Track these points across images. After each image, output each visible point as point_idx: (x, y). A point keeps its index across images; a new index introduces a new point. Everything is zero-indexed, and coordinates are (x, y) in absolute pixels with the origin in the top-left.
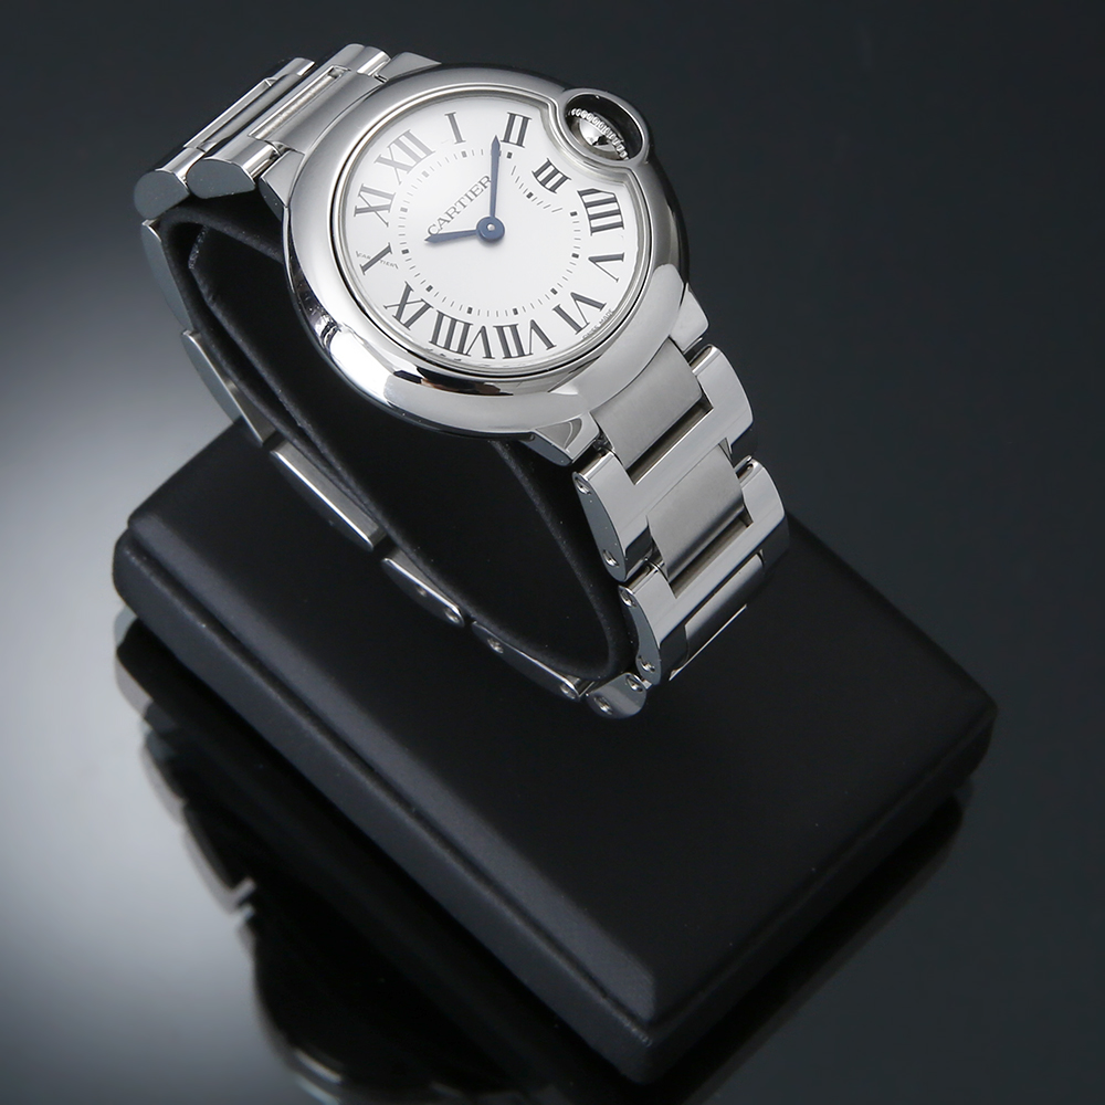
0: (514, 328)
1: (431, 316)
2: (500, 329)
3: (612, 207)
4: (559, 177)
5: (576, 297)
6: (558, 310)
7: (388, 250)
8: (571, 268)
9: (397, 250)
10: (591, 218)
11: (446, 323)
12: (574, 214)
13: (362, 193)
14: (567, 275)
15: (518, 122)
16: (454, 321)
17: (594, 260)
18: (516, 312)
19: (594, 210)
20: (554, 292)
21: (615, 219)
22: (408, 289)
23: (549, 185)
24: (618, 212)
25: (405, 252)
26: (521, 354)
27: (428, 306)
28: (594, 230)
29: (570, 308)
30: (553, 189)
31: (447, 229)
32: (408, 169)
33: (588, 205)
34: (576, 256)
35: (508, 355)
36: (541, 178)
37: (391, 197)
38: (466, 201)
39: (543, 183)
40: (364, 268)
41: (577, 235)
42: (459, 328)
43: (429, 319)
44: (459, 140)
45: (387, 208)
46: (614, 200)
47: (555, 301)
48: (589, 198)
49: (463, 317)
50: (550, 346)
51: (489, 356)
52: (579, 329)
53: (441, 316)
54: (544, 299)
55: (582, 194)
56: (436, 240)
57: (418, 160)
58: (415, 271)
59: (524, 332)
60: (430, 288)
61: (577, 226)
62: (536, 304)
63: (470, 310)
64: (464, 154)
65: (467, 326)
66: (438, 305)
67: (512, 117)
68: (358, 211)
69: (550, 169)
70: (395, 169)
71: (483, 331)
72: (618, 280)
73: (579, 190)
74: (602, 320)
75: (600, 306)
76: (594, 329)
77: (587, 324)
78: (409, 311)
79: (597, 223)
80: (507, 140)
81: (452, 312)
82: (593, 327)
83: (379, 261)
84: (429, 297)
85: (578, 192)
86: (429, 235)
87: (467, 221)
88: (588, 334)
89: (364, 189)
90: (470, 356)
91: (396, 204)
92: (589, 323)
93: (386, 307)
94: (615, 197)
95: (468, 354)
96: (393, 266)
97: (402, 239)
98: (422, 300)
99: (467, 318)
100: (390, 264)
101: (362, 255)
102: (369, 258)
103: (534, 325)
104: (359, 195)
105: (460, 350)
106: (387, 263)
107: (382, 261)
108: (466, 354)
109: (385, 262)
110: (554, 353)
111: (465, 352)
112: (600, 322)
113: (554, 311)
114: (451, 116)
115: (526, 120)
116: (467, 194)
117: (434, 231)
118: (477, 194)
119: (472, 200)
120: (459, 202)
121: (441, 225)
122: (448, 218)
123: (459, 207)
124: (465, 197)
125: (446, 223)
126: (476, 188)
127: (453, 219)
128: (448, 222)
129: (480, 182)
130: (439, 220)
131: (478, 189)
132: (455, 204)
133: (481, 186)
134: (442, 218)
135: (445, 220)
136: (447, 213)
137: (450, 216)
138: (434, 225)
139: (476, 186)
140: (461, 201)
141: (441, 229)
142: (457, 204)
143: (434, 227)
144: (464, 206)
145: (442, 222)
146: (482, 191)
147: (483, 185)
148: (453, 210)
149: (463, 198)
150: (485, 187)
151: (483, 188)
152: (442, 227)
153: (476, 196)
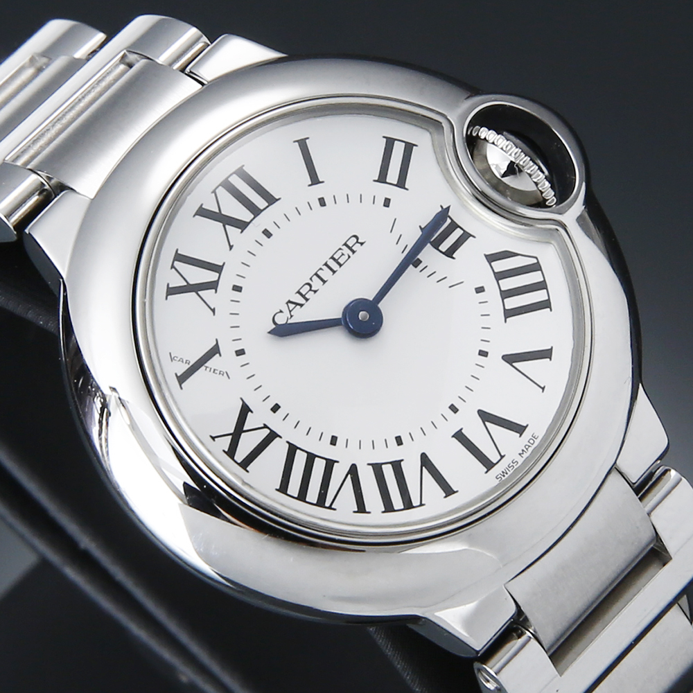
0: (397, 466)
1: (277, 451)
2: (377, 468)
3: (534, 277)
4: (457, 233)
5: (485, 417)
6: (460, 436)
7: (215, 351)
8: (478, 372)
9: (227, 349)
10: (506, 294)
11: (301, 460)
12: (480, 290)
13: (176, 263)
14: (473, 383)
16: (311, 458)
17: (511, 359)
18: (399, 441)
19: (508, 284)
20: (454, 409)
21: (539, 296)
22: (245, 410)
23: (445, 246)
24: (542, 285)
25: (240, 353)
26: (408, 505)
27: (273, 436)
28: (509, 313)
30: (450, 253)
31: (300, 316)
32: (242, 225)
33: (500, 276)
34: (483, 354)
35: (389, 507)
36: (433, 236)
37: (218, 269)
38: (325, 274)
39: (436, 244)
40: (182, 379)
41: (485, 322)
42: (319, 467)
43: (275, 454)
44: (315, 180)
45: (213, 285)
46: (536, 267)
47: (456, 423)
48: (501, 266)
49: (324, 450)
50: (449, 491)
51: (361, 508)
52: (488, 465)
53: (292, 449)
54: (439, 421)
55: (491, 258)
56: (283, 331)
57: (256, 211)
58: (255, 382)
59: (412, 470)
60: (276, 408)
61: (484, 309)
62: (428, 428)
63: (334, 441)
64: (322, 202)
65: (330, 464)
66: (288, 433)
67: (390, 142)
68: (171, 291)
69: (446, 222)
70: (224, 226)
71: (353, 471)
72: (543, 389)
73: (487, 254)
74: (523, 450)
75: (520, 429)
76: (512, 464)
77: (502, 457)
78: (247, 443)
79: (513, 303)
80: (382, 178)
81: (309, 444)
82: (511, 462)
83: (203, 368)
84: (275, 422)
85: (486, 256)
86: (274, 326)
87: (329, 304)
88: (503, 472)
89: (179, 257)
90: (335, 509)
91: (227, 281)
92: (504, 456)
93: (213, 438)
94: (538, 262)
95: (333, 507)
96: (223, 375)
97: (236, 333)
98: (265, 426)
99: (330, 452)
100: (218, 372)
101: (178, 359)
102: (189, 364)
103: (425, 461)
104: (173, 267)
105: (321, 502)
106: (214, 370)
107: (207, 367)
108: (330, 508)
109: (211, 369)
110: (454, 502)
111: (327, 504)
112: (520, 454)
113: (454, 439)
114: (303, 143)
115: (409, 147)
116: (328, 263)
117: (281, 320)
118: (342, 263)
119: (334, 272)
120: (316, 274)
121: (290, 311)
122: (301, 300)
123: (316, 284)
124: (325, 267)
125: (298, 307)
126: (340, 253)
127: (309, 301)
128: (301, 305)
129: (345, 244)
130: (287, 303)
131: (343, 254)
132: (311, 279)
133: (346, 251)
134: (291, 300)
135: (297, 304)
136: (299, 292)
137: (303, 296)
138: (281, 312)
139: (340, 251)
140: (318, 273)
141: (291, 316)
142: (313, 279)
143: (281, 314)
144: (324, 282)
145: (292, 306)
146: (349, 257)
147: (350, 248)
148: (307, 287)
149: (321, 269)
150: (354, 252)
151: (351, 253)
152: (292, 313)
153: (340, 265)
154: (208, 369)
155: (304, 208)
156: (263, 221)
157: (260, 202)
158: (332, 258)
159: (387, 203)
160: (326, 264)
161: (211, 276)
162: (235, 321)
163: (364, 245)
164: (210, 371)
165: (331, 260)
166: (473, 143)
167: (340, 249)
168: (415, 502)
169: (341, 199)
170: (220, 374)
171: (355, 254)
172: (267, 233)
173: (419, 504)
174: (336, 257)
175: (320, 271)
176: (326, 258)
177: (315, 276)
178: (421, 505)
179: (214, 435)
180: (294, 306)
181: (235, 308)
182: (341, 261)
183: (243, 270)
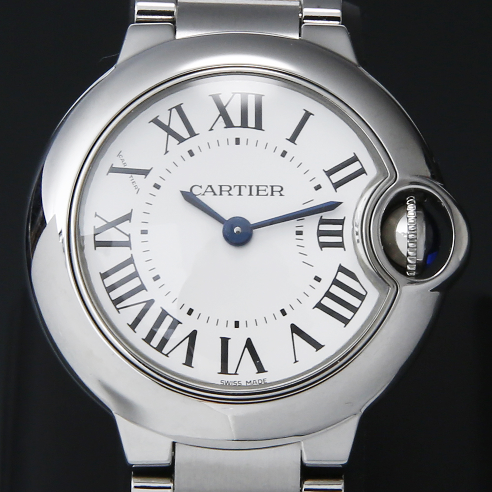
0: (176, 323)
1: (122, 254)
2: (164, 314)
3: (354, 301)
4: (338, 239)
5: (249, 345)
6: (225, 341)
7: (145, 173)
8: (270, 319)
9: (152, 178)
10: (328, 294)
11: (128, 270)
12: (318, 279)
13: (174, 110)
14: (261, 321)
15: (355, 167)
16: (135, 275)
17: (295, 329)
19: (336, 291)
20: (237, 325)
21: (346, 313)
22: (128, 217)
23: (323, 239)
24: (354, 310)
26: (160, 348)
27: (127, 244)
28: (319, 306)
29: (236, 348)
30: (323, 245)
31: (208, 200)
32: (229, 124)
33: (336, 282)
34: (283, 312)
35: (148, 340)
36: (324, 227)
37: (192, 134)
38: (245, 191)
39: (321, 233)
40: (113, 170)
42: (134, 284)
43: (117, 255)
44: (293, 139)
45: (181, 140)
46: (361, 297)
47: (230, 332)
48: (343, 278)
49: (146, 278)
50: (189, 362)
51: (133, 326)
52: (224, 370)
53: (130, 261)
54: (222, 323)
55: (342, 269)
56: (189, 197)
57: (244, 124)
58: (148, 208)
59: (180, 333)
60: (144, 232)
61: (309, 291)
62: (213, 321)
63: (156, 278)
64: (284, 154)
65: (142, 288)
66: (136, 251)
67: (355, 159)
68: (156, 121)
69: (338, 228)
70: (220, 116)
71: (150, 303)
72: (296, 361)
73: (342, 265)
74: (250, 382)
75: (261, 369)
76: (237, 382)
77: (236, 374)
78: (111, 235)
79: (328, 303)
80: (329, 173)
81: (141, 266)
82: (238, 381)
83: (130, 175)
84: (136, 239)
85: (340, 265)
86: (189, 191)
87: (228, 208)
88: (228, 382)
89: (179, 108)
90: (119, 312)
91: (191, 144)
92: (237, 374)
93: (96, 215)
94: (365, 296)
95: (120, 310)
96: (136, 188)
97: (165, 175)
98: (129, 236)
99: (148, 282)
100: (135, 185)
101: (122, 158)
102: (125, 166)
103: (193, 336)
104: (170, 110)
105: (116, 302)
106: (134, 182)
107: (132, 177)
108: (118, 309)
109: (133, 179)
110: (186, 371)
111: (118, 306)
112: (247, 382)
113: (220, 340)
114: (307, 115)
115: (362, 171)
116: (253, 187)
117: (196, 191)
118: (260, 194)
119: (251, 194)
120: (240, 187)
121: (206, 192)
122: (217, 191)
123: (235, 191)
124: (248, 188)
125: (212, 193)
126: (264, 188)
127: (221, 196)
128: (215, 194)
129: (272, 187)
130: (209, 186)
131: (265, 190)
132: (235, 186)
133: (269, 190)
134: (213, 187)
135: (213, 191)
136: (221, 186)
137: (221, 191)
138: (201, 187)
139: (265, 187)
140: (242, 187)
141: (204, 195)
142: (236, 187)
143: (199, 188)
144: (240, 194)
145: (209, 190)
146: (267, 195)
147: (272, 191)
148: (228, 188)
149: (245, 186)
150: (272, 195)
151: (270, 193)
152: (206, 193)
153: (258, 194)
154: (131, 178)
155: (271, 148)
156: (242, 133)
157: (251, 122)
158: (258, 187)
159: (318, 187)
160: (251, 187)
161: (184, 133)
162: (172, 168)
163: (281, 197)
164: (132, 180)
165: (256, 187)
166: (397, 204)
167: (267, 186)
168: (165, 351)
169: (296, 162)
170: (135, 186)
171: (272, 197)
172: (238, 141)
173: (166, 353)
174: (260, 188)
175: (244, 187)
176: (254, 184)
177: (238, 187)
178: (167, 355)
179: (98, 214)
180: (211, 190)
181: (179, 161)
182: (260, 193)
183: (204, 147)
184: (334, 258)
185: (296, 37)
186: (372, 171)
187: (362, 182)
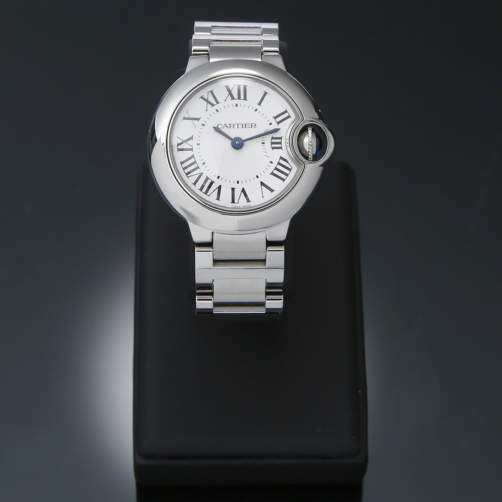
0: (212, 183)
1: (189, 154)
2: (207, 179)
3: (287, 171)
4: (280, 145)
5: (243, 190)
6: (233, 189)
7: (198, 119)
8: (252, 179)
9: (201, 122)
10: (276, 169)
11: (192, 160)
12: (271, 162)
14: (248, 181)
15: (286, 115)
16: (195, 162)
17: (262, 184)
18: (218, 178)
19: (279, 167)
20: (238, 182)
21: (284, 176)
22: (191, 138)
23: (273, 146)
24: (287, 175)
26: (206, 193)
27: (191, 150)
28: (272, 174)
29: (238, 193)
30: (273, 148)
31: (225, 130)
32: (233, 98)
33: (279, 164)
34: (257, 177)
35: (201, 189)
36: (273, 141)
37: (218, 103)
38: (240, 126)
39: (272, 143)
40: (185, 118)
42: (195, 166)
43: (187, 154)
44: (260, 104)
45: (213, 105)
46: (290, 170)
47: (235, 185)
48: (282, 162)
49: (200, 164)
51: (195, 184)
52: (233, 202)
53: (193, 157)
54: (232, 182)
55: (281, 158)
56: (217, 129)
57: (239, 98)
58: (199, 134)
59: (214, 186)
60: (198, 144)
61: (268, 167)
62: (228, 181)
63: (204, 163)
64: (256, 110)
65: (198, 168)
66: (195, 152)
67: (286, 112)
68: (202, 97)
69: (280, 141)
70: (229, 95)
71: (201, 174)
72: (263, 197)
73: (282, 156)
74: (244, 206)
75: (248, 200)
76: (239, 207)
77: (238, 203)
78: (184, 146)
79: (276, 172)
80: (275, 118)
81: (197, 158)
83: (191, 121)
84: (195, 147)
86: (216, 127)
87: (233, 133)
88: (235, 206)
89: (211, 92)
90: (189, 178)
91: (217, 107)
93: (178, 138)
97: (207, 120)
98: (192, 146)
99: (200, 165)
101: (188, 114)
102: (190, 117)
103: (220, 188)
104: (208, 93)
105: (187, 174)
106: (194, 123)
107: (193, 121)
110: (217, 202)
111: (188, 176)
113: (231, 189)
114: (266, 93)
115: (289, 117)
117: (219, 127)
119: (242, 127)
120: (238, 124)
121: (224, 127)
122: (229, 127)
123: (236, 126)
125: (226, 127)
126: (248, 125)
127: (230, 129)
129: (251, 124)
130: (225, 124)
132: (236, 124)
133: (250, 126)
134: (227, 125)
136: (230, 124)
138: (221, 125)
144: (238, 127)
146: (249, 128)
147: (252, 126)
148: (233, 125)
155: (250, 108)
156: (238, 102)
157: (242, 97)
159: (271, 124)
160: (242, 124)
161: (214, 103)
162: (209, 117)
163: (255, 128)
164: (192, 123)
166: (304, 130)
168: (208, 194)
169: (261, 113)
170: (194, 125)
172: (236, 105)
174: (246, 125)
175: (240, 124)
176: (244, 123)
178: (209, 196)
181: (212, 114)
182: (246, 127)
183: (223, 108)
184: (279, 153)
185: (260, 60)
186: (293, 116)
187: (289, 121)
